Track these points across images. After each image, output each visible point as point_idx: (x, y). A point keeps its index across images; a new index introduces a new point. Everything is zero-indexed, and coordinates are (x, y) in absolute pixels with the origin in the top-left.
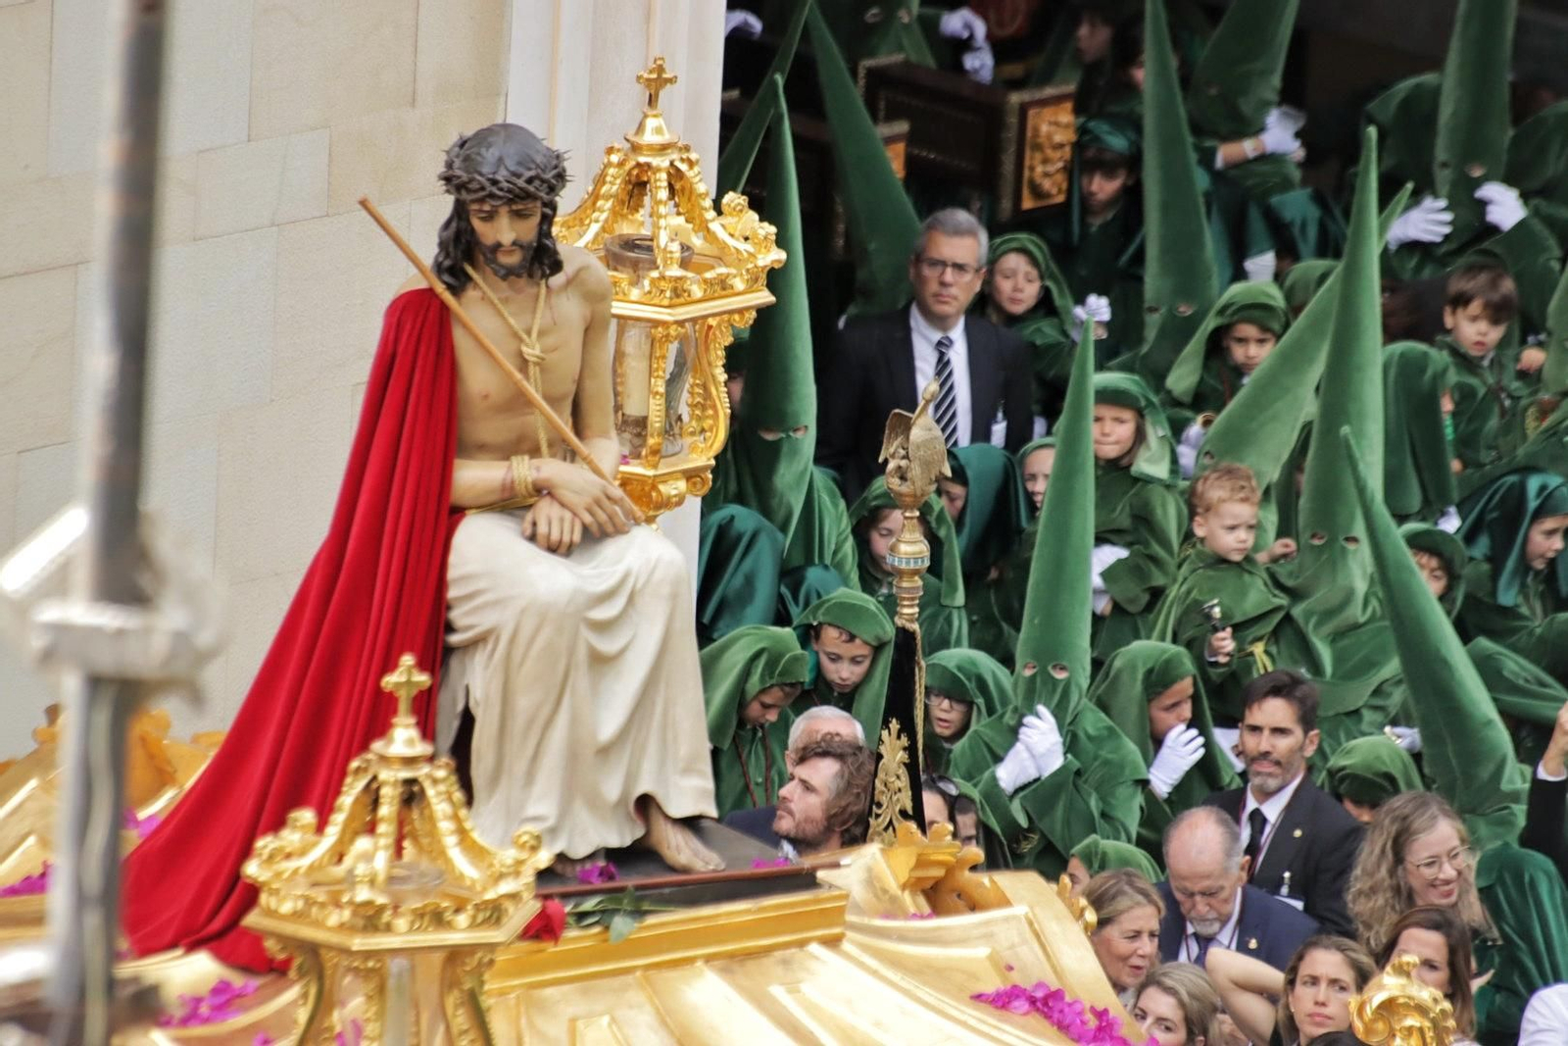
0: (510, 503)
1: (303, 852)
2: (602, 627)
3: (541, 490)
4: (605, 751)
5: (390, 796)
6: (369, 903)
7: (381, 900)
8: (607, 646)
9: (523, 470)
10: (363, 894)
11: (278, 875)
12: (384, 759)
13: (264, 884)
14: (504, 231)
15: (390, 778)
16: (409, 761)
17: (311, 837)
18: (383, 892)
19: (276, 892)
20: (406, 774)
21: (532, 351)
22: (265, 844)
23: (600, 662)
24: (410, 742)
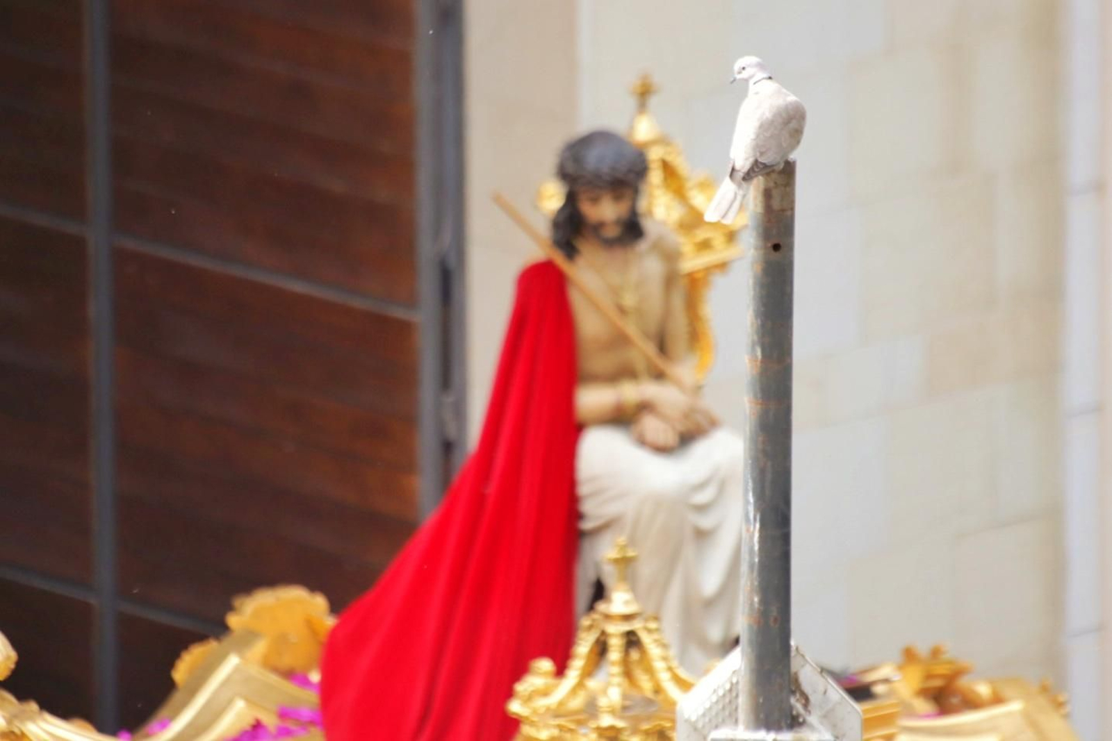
0: (622, 418)
1: (545, 693)
2: (702, 509)
3: (645, 407)
4: (710, 603)
5: (616, 644)
6: (612, 728)
7: (620, 724)
8: (705, 522)
9: (630, 392)
10: (606, 721)
11: (535, 712)
12: (608, 617)
13: (527, 718)
14: (606, 211)
15: (615, 630)
16: (627, 618)
17: (551, 681)
18: (621, 718)
19: (532, 724)
20: (626, 627)
21: (629, 300)
22: (522, 687)
23: (702, 535)
24: (627, 603)
